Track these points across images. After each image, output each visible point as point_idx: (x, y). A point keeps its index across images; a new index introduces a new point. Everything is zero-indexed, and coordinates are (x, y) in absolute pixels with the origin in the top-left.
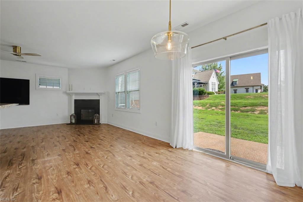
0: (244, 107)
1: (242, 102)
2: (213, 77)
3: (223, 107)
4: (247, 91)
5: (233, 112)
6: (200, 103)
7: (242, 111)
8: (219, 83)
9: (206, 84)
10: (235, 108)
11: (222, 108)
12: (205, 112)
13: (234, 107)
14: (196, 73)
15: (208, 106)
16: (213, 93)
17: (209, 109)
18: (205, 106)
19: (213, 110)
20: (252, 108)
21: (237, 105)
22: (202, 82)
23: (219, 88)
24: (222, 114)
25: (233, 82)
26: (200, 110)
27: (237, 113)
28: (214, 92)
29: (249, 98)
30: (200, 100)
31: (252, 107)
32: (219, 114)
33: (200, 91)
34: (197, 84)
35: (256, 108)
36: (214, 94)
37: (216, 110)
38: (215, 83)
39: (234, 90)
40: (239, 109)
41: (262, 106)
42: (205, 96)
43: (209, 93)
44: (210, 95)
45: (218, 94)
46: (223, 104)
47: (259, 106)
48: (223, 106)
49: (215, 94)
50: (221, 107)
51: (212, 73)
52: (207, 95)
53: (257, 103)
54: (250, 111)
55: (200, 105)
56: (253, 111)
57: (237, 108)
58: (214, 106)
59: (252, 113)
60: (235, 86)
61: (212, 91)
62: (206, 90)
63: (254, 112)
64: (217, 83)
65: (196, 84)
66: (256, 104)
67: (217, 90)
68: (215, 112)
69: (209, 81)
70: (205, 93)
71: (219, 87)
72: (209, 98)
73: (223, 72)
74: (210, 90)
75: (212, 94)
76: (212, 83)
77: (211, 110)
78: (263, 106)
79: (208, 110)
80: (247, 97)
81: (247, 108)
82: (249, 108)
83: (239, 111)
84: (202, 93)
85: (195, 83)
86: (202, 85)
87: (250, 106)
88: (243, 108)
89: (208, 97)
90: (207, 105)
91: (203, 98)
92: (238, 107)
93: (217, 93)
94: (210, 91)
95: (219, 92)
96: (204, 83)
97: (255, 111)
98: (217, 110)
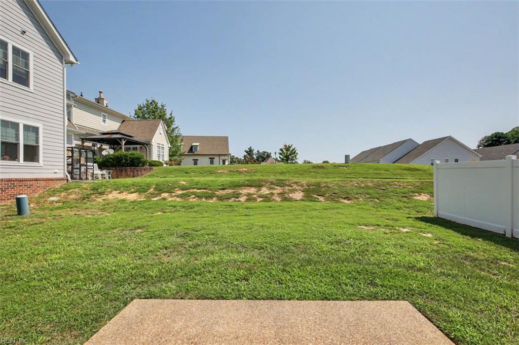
0: (220, 189)
1: (217, 181)
2: (161, 134)
3: (184, 192)
4: (212, 163)
5: (204, 202)
6: (134, 185)
7: (221, 198)
8: (170, 146)
9: (146, 145)
10: (207, 192)
11: (183, 194)
12: (146, 205)
13: (204, 190)
14: (124, 121)
15: (152, 190)
16: (162, 163)
17: (155, 199)
18: (144, 192)
19: (164, 199)
20: (233, 191)
21: (209, 186)
22: (137, 140)
23: (170, 156)
24: (184, 207)
25: (192, 146)
26: (133, 202)
27: (212, 201)
28: (161, 161)
29: (222, 172)
30: (134, 177)
31: (234, 189)
32: (178, 208)
33: (134, 159)
34: (125, 144)
35: (241, 191)
36: (163, 165)
37: (170, 199)
38: (163, 145)
39: (193, 160)
40: (214, 194)
41: (247, 188)
42: (145, 170)
43: (153, 163)
44: (154, 167)
45: (170, 165)
46: (183, 185)
47: (243, 187)
48: (183, 190)
49: (165, 165)
50: (180, 192)
51: (158, 126)
52: (148, 167)
53: (239, 182)
54: (232, 198)
55: (133, 190)
56: (237, 196)
57: (210, 192)
58: (165, 190)
59: (236, 201)
60: (195, 153)
61: (157, 160)
62: (145, 158)
63: (239, 199)
64: (167, 146)
65: (124, 142)
66: (238, 184)
67: (167, 158)
68: (169, 204)
69: (153, 141)
70: (144, 164)
71: (171, 154)
72: (152, 172)
73: (177, 128)
74: (155, 158)
75: (158, 166)
76: (158, 144)
77: (159, 200)
78: (248, 186)
79: (153, 199)
80: (220, 172)
81: (226, 191)
82: (230, 191)
83: (214, 199)
84: (139, 163)
85: (121, 140)
86: (138, 146)
87: (230, 187)
88: (220, 191)
89: (150, 171)
90: (149, 188)
91: (139, 173)
92: (211, 190)
93: (167, 164)
94: (154, 160)
95: (170, 163)
96: (143, 144)
97: (241, 196)
98: (173, 199)
